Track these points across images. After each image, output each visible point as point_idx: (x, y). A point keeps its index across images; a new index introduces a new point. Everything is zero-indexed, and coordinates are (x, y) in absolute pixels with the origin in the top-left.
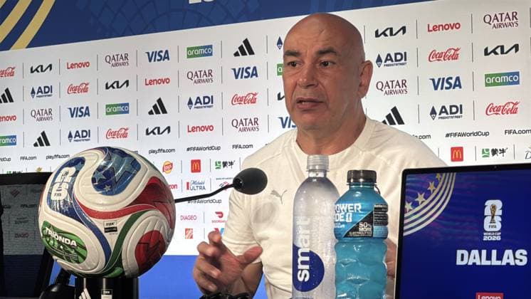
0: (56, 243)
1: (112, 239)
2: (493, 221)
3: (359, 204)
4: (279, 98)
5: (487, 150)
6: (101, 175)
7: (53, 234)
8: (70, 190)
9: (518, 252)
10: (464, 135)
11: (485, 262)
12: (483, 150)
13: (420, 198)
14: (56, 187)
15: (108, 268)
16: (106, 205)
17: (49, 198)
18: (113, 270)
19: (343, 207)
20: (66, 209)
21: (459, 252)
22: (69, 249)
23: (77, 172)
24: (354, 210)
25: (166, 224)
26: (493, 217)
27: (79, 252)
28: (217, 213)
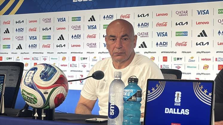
0: (27, 97)
1: (46, 96)
2: (178, 99)
3: (132, 90)
4: (104, 37)
5: (176, 58)
6: (43, 74)
7: (26, 94)
8: (32, 79)
9: (186, 110)
10: (168, 52)
11: (175, 113)
12: (174, 58)
13: (153, 89)
14: (27, 77)
15: (44, 106)
16: (45, 84)
17: (24, 81)
18: (46, 106)
19: (126, 90)
20: (30, 85)
21: (166, 109)
22: (31, 99)
23: (35, 73)
24: (130, 92)
25: (65, 91)
26: (178, 98)
27: (35, 100)
28: (81, 75)
